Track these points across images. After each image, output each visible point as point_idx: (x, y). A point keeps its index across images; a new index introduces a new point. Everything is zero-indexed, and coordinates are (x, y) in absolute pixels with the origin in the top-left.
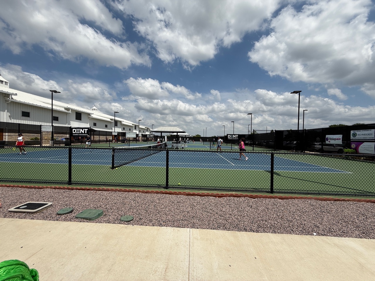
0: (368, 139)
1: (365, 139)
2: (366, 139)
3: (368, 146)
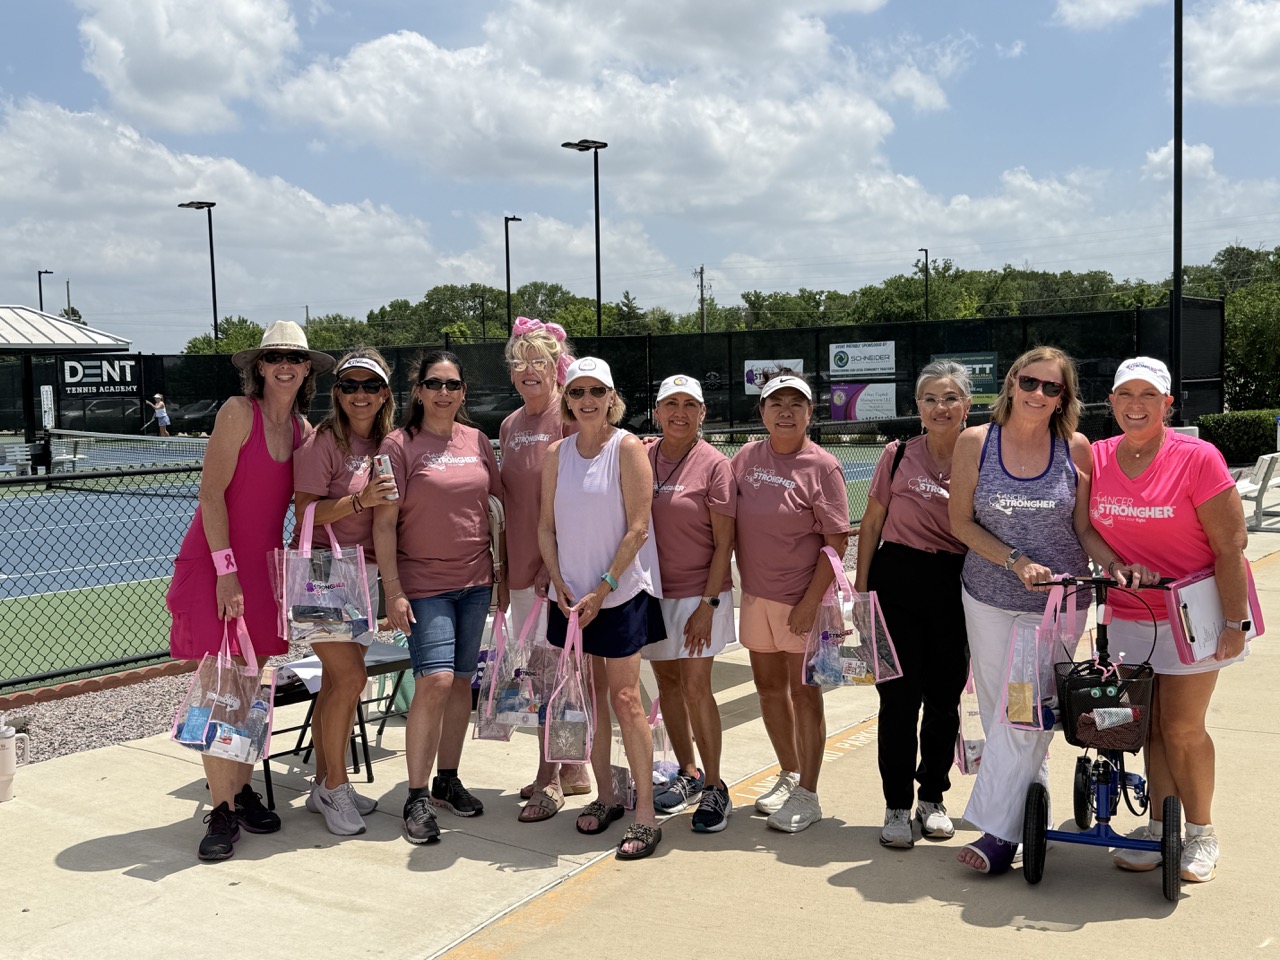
0: (880, 374)
1: (871, 375)
2: (876, 374)
3: (880, 394)
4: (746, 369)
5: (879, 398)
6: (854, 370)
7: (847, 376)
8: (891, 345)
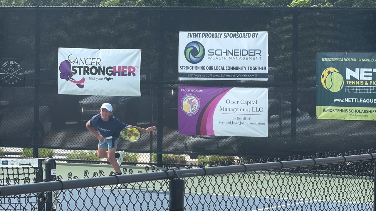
1: (236, 75)
3: (247, 103)
4: (61, 60)
5: (245, 106)
6: (212, 68)
7: (202, 75)
8: (263, 36)
